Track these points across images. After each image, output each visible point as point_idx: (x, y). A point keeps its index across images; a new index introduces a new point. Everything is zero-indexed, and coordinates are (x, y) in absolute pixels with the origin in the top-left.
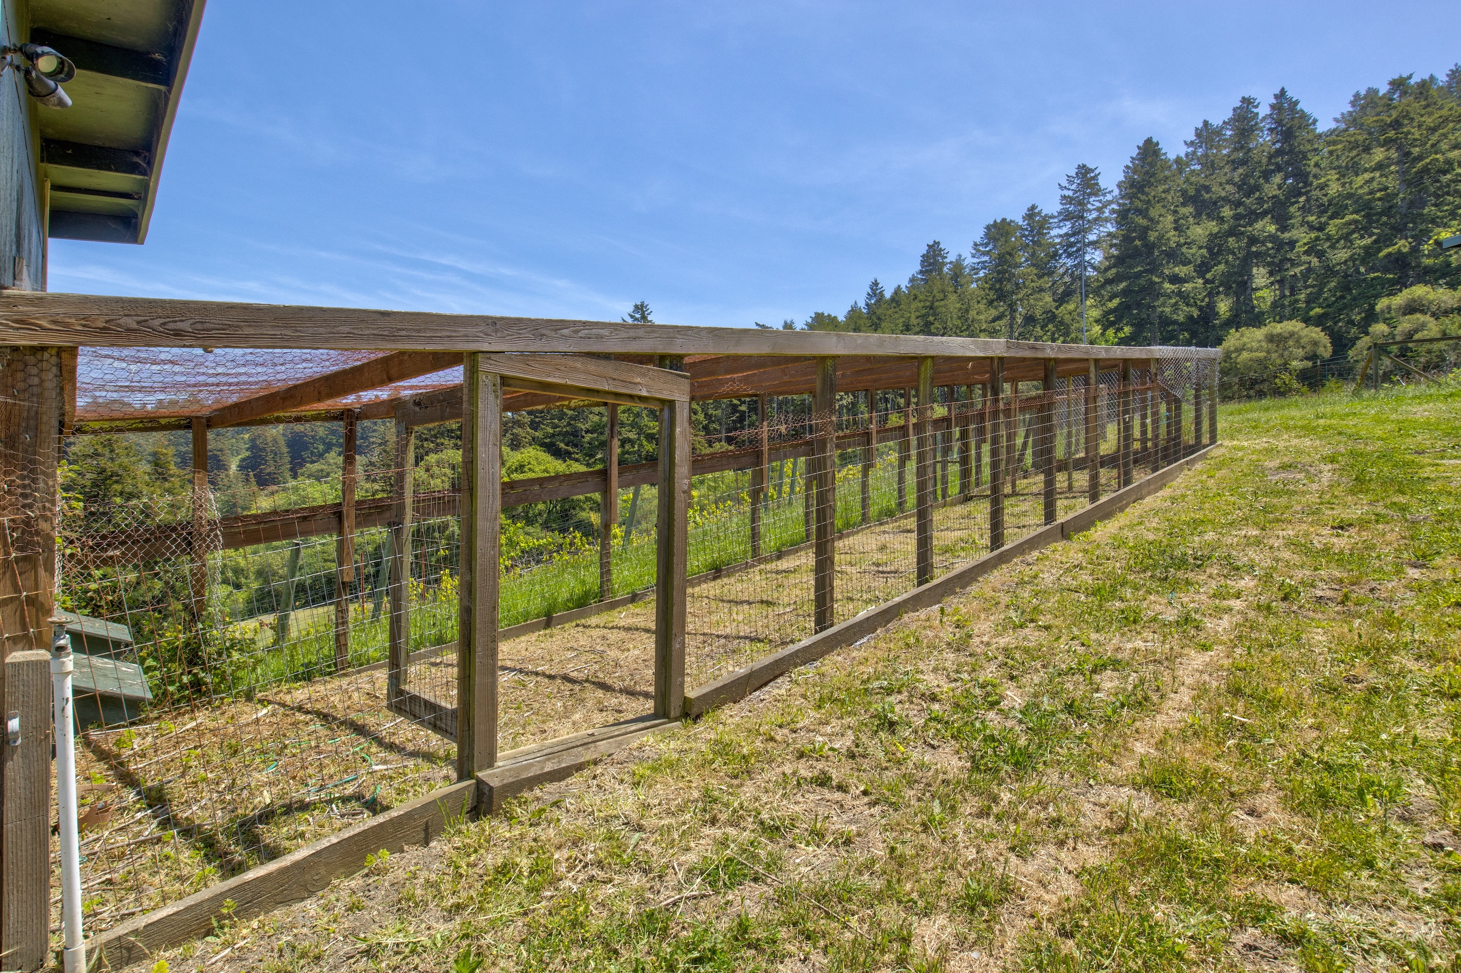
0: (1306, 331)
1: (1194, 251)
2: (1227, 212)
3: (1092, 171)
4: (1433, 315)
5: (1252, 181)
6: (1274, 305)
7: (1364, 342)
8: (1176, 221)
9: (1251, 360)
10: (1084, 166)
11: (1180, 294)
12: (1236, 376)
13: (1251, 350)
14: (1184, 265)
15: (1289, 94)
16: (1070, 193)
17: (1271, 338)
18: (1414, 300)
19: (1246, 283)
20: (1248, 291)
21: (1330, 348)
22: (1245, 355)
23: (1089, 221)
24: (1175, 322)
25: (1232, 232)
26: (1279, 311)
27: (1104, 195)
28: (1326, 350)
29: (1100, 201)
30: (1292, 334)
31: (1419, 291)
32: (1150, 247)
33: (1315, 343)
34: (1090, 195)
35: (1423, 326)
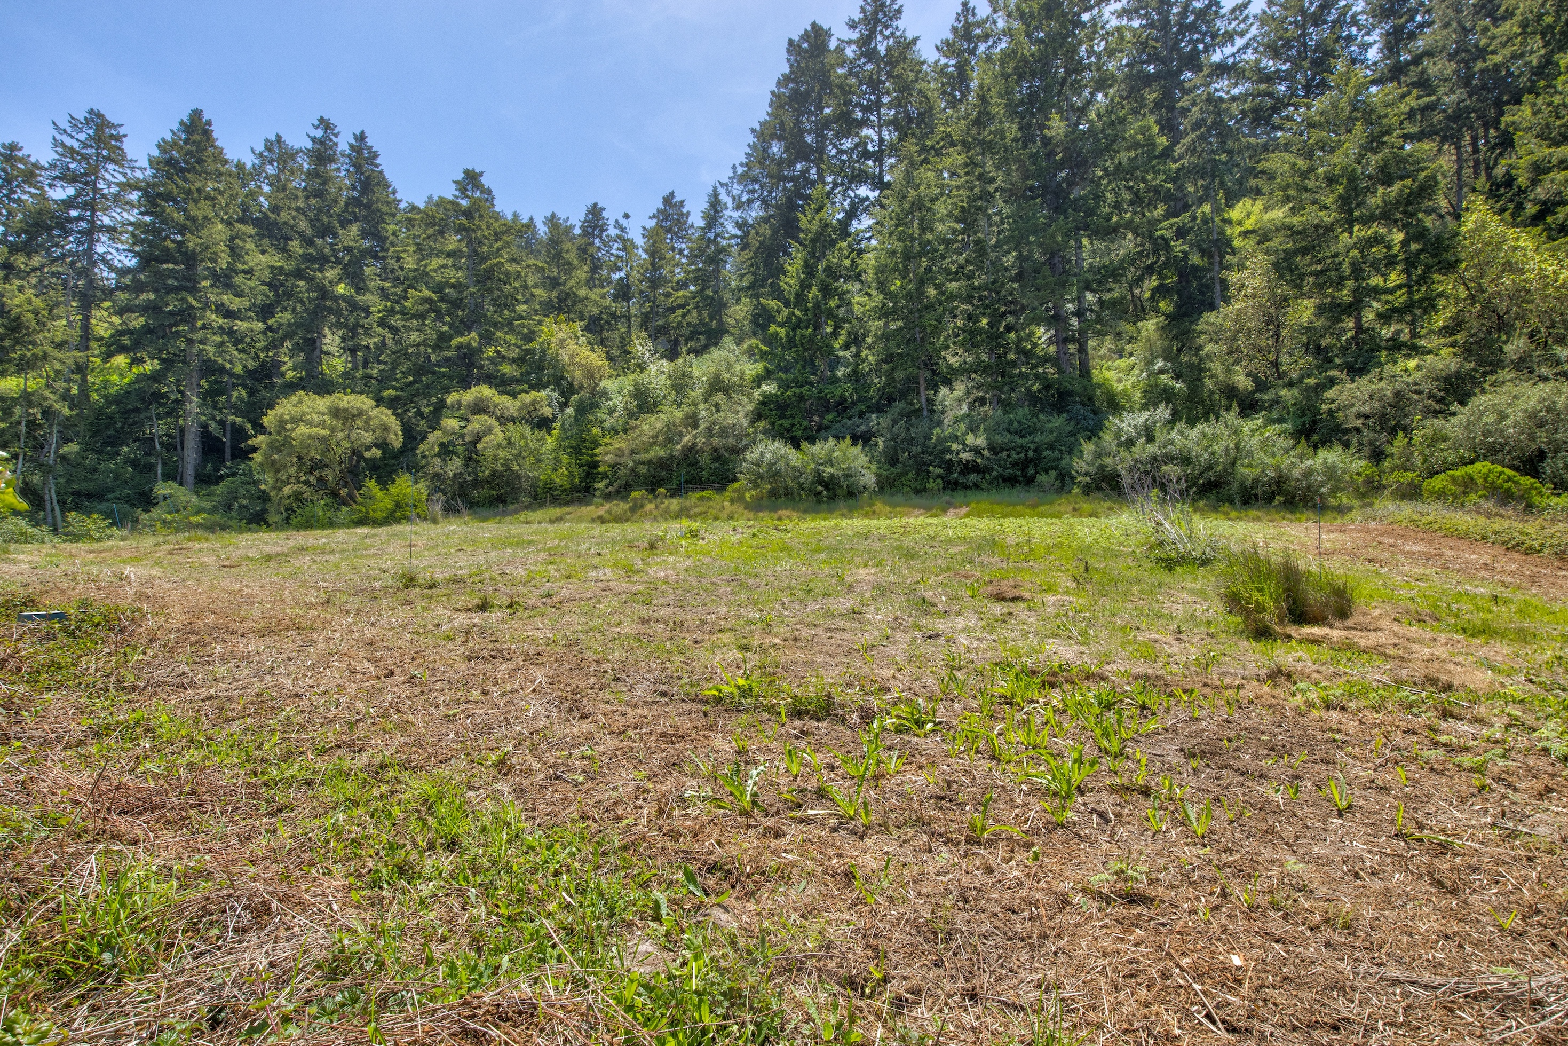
0: (374, 413)
1: (252, 283)
2: (295, 246)
3: (114, 126)
4: (497, 419)
5: (325, 219)
6: (345, 375)
7: (434, 437)
8: (232, 239)
9: (310, 437)
10: (99, 115)
11: (231, 332)
12: (289, 455)
13: (310, 424)
14: (238, 295)
15: (370, 142)
16: (76, 145)
17: (336, 412)
18: (481, 400)
19: (314, 341)
20: (317, 353)
21: (401, 438)
22: (303, 430)
23: (104, 196)
24: (231, 374)
25: (299, 274)
26: (348, 383)
27: (133, 169)
28: (396, 440)
29: (125, 175)
30: (361, 413)
31: (486, 391)
32: (190, 259)
33: (386, 428)
34: (108, 159)
35: (489, 431)
